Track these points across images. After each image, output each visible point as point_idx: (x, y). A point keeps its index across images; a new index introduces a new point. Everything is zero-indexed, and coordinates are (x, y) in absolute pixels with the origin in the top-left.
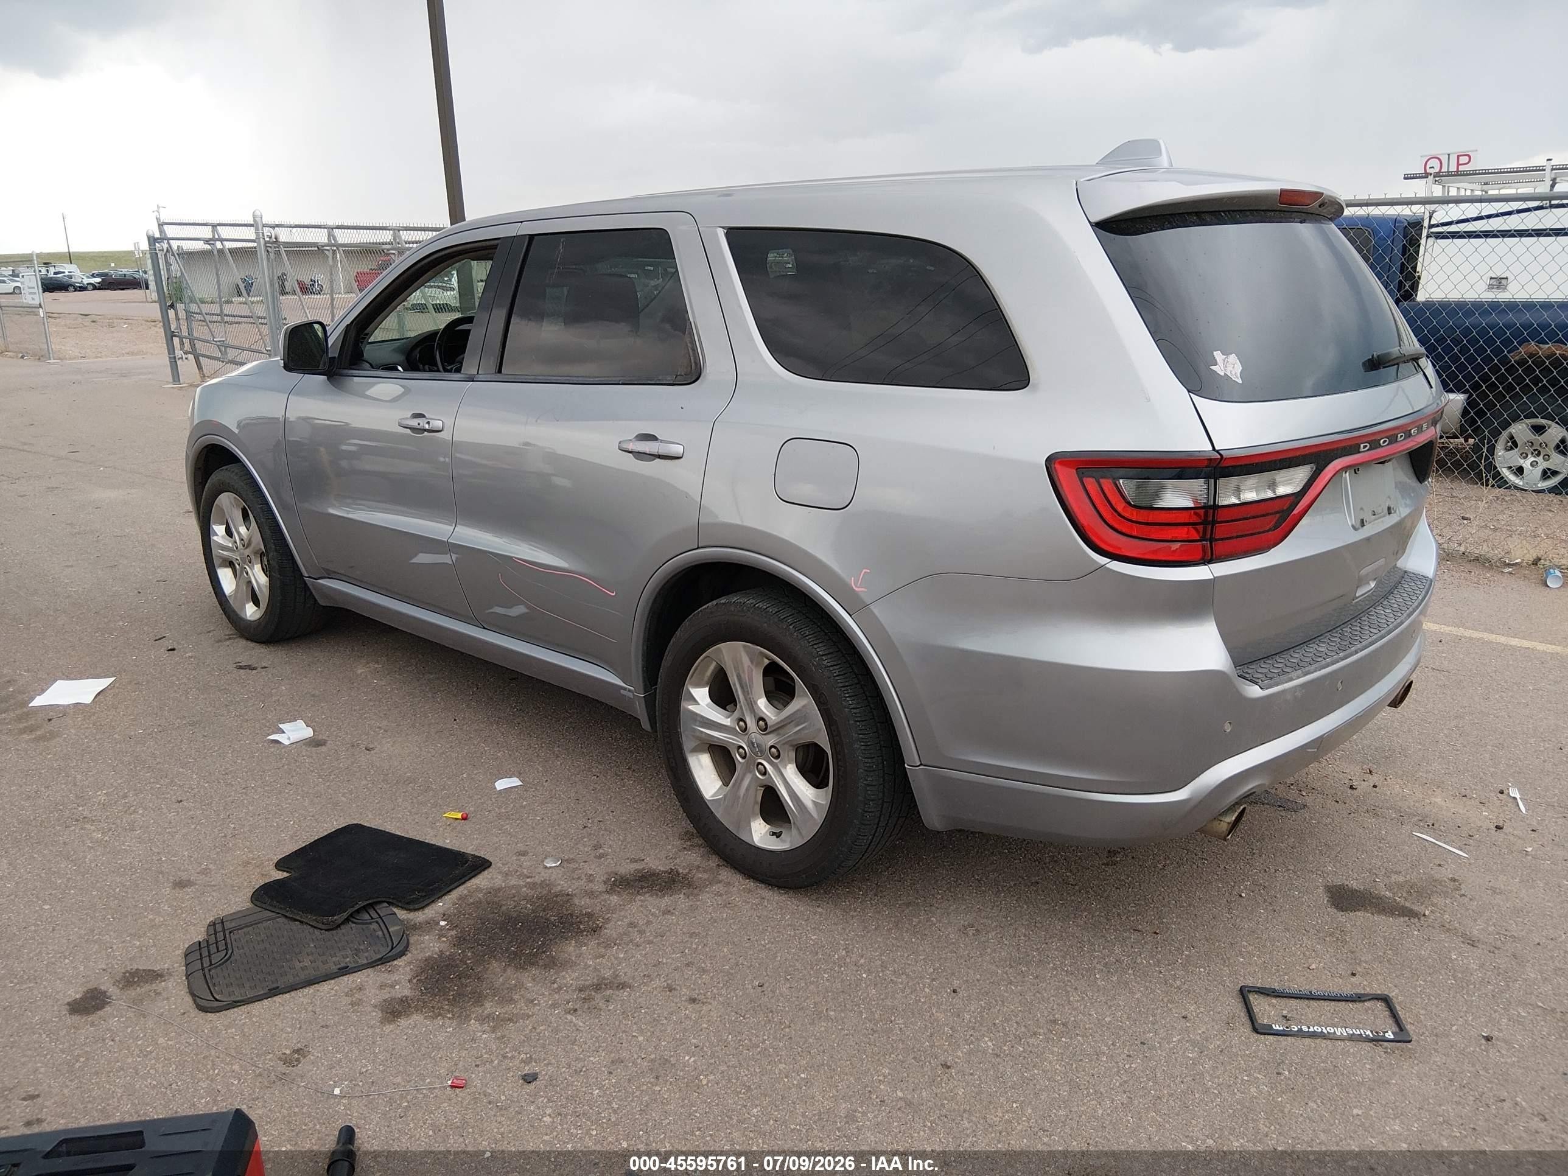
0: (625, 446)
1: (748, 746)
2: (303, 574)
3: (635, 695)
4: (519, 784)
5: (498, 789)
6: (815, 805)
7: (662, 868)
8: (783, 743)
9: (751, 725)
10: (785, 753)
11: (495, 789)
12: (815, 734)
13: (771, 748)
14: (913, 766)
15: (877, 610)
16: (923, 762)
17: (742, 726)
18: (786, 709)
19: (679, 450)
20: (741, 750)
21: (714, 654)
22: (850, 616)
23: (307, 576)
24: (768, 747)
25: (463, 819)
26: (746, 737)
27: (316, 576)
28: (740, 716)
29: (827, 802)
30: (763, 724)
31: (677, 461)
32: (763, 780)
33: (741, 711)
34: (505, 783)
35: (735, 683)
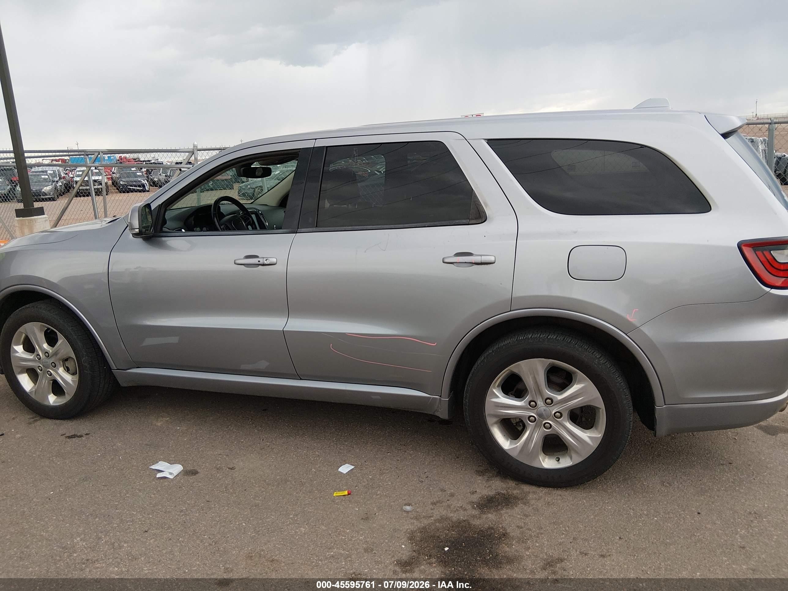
0: (446, 260)
1: (538, 415)
2: (112, 368)
3: (440, 400)
4: (353, 467)
5: (345, 473)
6: (590, 437)
7: (492, 493)
8: (566, 409)
9: (540, 403)
10: (566, 415)
11: (342, 473)
12: (591, 401)
13: (555, 413)
14: (660, 406)
15: (646, 329)
16: (666, 403)
17: (533, 404)
18: (566, 391)
19: (492, 259)
20: (532, 418)
21: (513, 368)
22: (626, 334)
23: (116, 369)
24: (553, 413)
25: (349, 494)
26: (536, 410)
27: (125, 368)
28: (531, 399)
29: (600, 435)
30: (549, 401)
31: (491, 265)
32: (549, 432)
33: (532, 396)
34: (345, 469)
35: (529, 381)
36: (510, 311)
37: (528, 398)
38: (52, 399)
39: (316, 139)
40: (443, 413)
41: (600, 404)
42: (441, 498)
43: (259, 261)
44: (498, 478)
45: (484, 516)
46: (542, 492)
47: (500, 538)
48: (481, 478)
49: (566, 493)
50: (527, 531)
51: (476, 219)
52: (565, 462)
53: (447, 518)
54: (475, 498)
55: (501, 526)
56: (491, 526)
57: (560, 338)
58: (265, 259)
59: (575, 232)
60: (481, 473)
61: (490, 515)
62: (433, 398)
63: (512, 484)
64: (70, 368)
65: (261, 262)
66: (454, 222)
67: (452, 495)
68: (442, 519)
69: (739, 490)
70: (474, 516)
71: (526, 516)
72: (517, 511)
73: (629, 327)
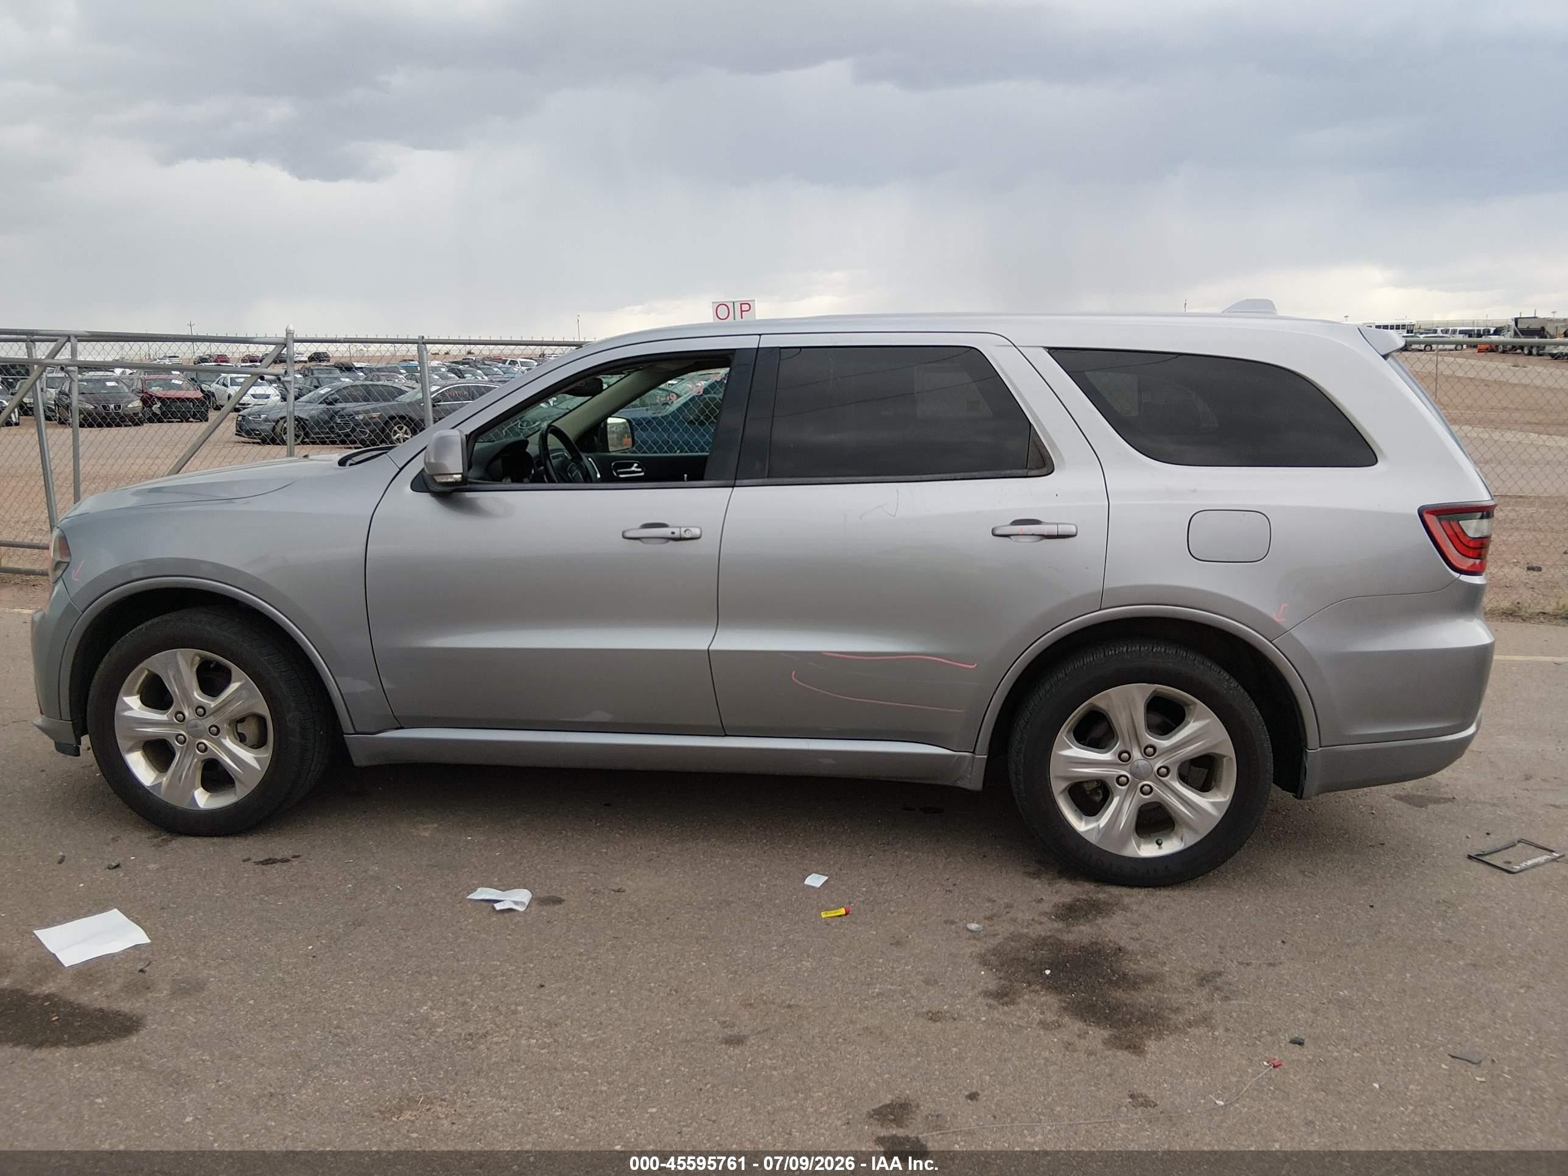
0: (998, 532)
1: (1131, 773)
2: (345, 731)
3: (974, 758)
4: (826, 878)
5: (818, 886)
6: (1214, 804)
7: (1068, 900)
8: (1175, 763)
9: (1137, 754)
10: (1174, 771)
11: (813, 887)
12: (1215, 746)
13: (1160, 768)
14: (1314, 749)
15: (1296, 633)
16: (1323, 744)
17: (1124, 757)
18: (1178, 732)
19: (1073, 530)
20: (1123, 779)
21: (1099, 700)
22: (1271, 642)
23: (353, 732)
24: (1156, 769)
25: (847, 914)
26: (1129, 766)
27: (373, 730)
28: (1122, 748)
29: (1228, 797)
30: (1150, 752)
31: (1071, 539)
32: (1149, 799)
33: (1124, 742)
34: (815, 880)
35: (1121, 720)
36: (1100, 610)
37: (1118, 747)
38: (203, 799)
39: (760, 335)
40: (973, 781)
41: (1227, 750)
42: (995, 911)
43: (673, 533)
44: (1063, 880)
45: (1075, 929)
46: (1140, 894)
47: (1115, 954)
48: (1037, 881)
49: (1176, 893)
50: (1149, 943)
51: (1038, 468)
52: (1171, 846)
53: (1021, 935)
54: (1046, 907)
55: (1107, 939)
56: (1094, 940)
57: (1172, 651)
58: (683, 530)
59: (1194, 491)
60: (1036, 875)
61: (1082, 928)
62: (960, 757)
63: (1089, 887)
64: (247, 736)
65: (677, 535)
66: (1004, 473)
67: (1009, 906)
68: (1014, 937)
69: (1409, 876)
70: (1059, 930)
71: (1138, 925)
72: (1118, 918)
73: (1274, 630)
